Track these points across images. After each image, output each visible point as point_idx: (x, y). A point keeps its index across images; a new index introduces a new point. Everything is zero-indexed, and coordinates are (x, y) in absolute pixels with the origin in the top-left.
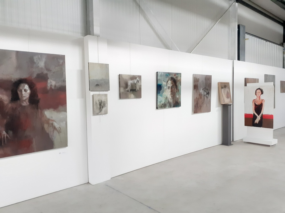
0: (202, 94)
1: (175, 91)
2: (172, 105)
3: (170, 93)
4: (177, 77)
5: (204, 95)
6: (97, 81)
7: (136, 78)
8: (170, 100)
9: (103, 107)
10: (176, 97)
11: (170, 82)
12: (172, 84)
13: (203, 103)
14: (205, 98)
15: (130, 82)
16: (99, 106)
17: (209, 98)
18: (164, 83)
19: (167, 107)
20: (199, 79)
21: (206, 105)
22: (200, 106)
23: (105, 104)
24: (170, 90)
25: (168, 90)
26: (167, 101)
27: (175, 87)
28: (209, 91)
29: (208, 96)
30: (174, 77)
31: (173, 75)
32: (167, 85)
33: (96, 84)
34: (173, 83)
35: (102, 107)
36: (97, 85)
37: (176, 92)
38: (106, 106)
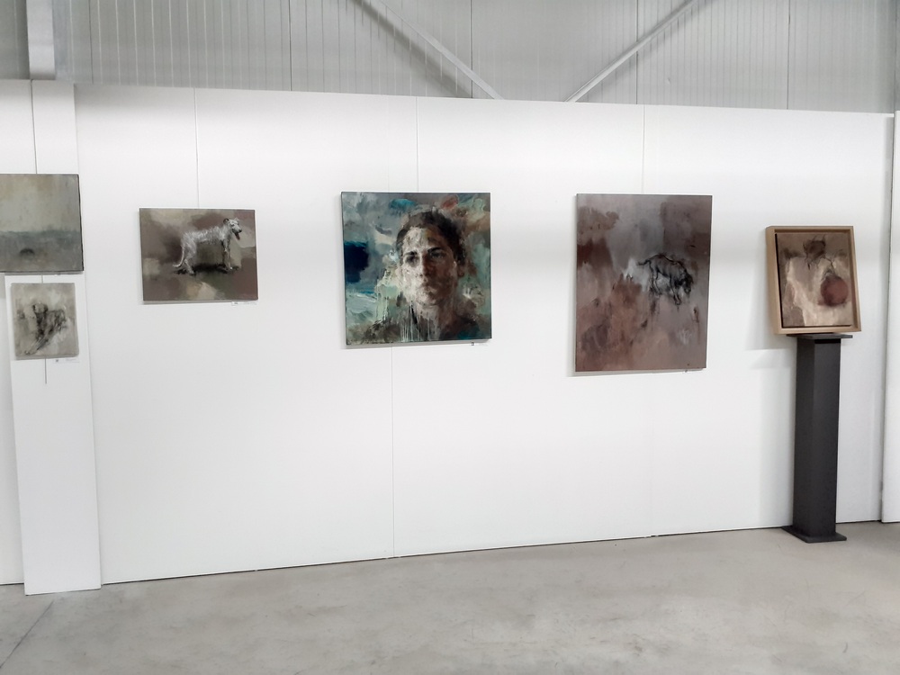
0: (638, 288)
1: (453, 273)
2: (437, 333)
3: (418, 282)
4: (462, 213)
5: (653, 290)
6: (25, 236)
7: (225, 221)
8: (419, 309)
9: (51, 331)
10: (459, 299)
11: (415, 234)
12: (430, 240)
13: (644, 325)
14: (664, 303)
15: (191, 239)
16: (33, 327)
17: (692, 307)
18: (382, 240)
19: (405, 339)
20: (614, 217)
21: (672, 336)
22: (623, 339)
23: (64, 320)
24: (420, 268)
25: (406, 266)
26: (406, 314)
27: (450, 253)
28: (690, 272)
29: (688, 293)
30: (444, 212)
31: (438, 204)
32: (399, 248)
33: (22, 246)
34: (439, 238)
35: (47, 331)
36: (27, 252)
37: (460, 276)
38: (66, 327)
